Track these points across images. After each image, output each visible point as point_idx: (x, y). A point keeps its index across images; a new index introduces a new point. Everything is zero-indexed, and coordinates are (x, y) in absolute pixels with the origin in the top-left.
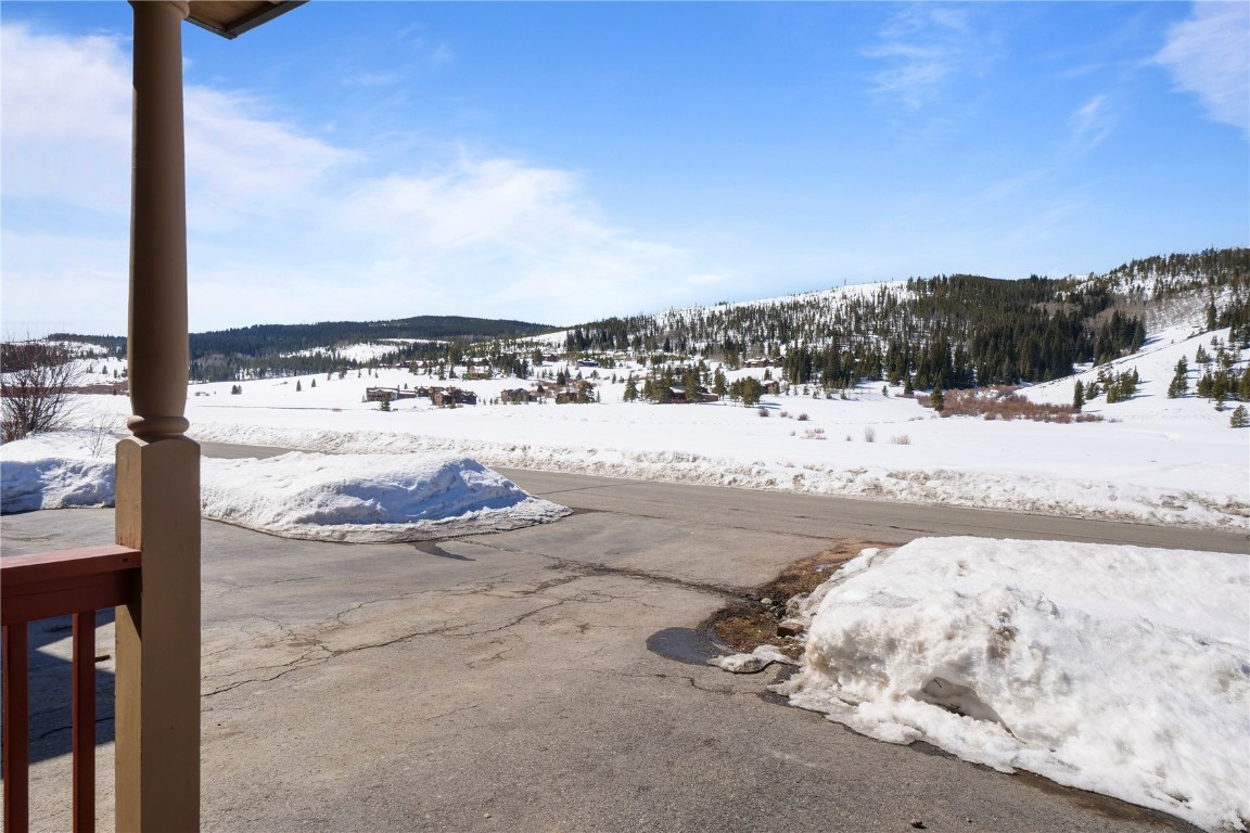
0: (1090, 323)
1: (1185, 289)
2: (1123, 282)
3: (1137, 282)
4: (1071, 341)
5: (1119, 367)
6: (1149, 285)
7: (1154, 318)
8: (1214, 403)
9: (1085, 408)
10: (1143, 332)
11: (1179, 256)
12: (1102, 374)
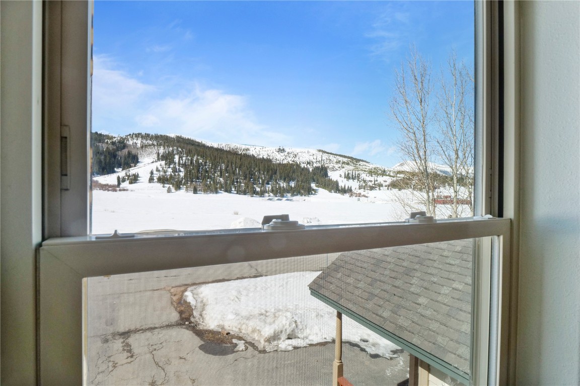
0: (119, 153)
1: (150, 145)
2: (130, 140)
3: (135, 141)
4: (113, 159)
5: (133, 171)
6: (139, 142)
7: (141, 154)
8: (162, 185)
9: (121, 186)
10: (138, 159)
11: (147, 134)
12: (126, 173)
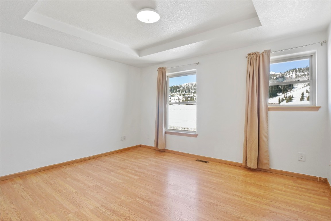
1: (302, 76)
2: (288, 74)
3: (291, 74)
5: (289, 94)
6: (294, 75)
9: (281, 104)
10: (293, 86)
11: (300, 68)
12: (284, 96)
